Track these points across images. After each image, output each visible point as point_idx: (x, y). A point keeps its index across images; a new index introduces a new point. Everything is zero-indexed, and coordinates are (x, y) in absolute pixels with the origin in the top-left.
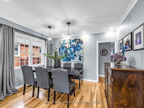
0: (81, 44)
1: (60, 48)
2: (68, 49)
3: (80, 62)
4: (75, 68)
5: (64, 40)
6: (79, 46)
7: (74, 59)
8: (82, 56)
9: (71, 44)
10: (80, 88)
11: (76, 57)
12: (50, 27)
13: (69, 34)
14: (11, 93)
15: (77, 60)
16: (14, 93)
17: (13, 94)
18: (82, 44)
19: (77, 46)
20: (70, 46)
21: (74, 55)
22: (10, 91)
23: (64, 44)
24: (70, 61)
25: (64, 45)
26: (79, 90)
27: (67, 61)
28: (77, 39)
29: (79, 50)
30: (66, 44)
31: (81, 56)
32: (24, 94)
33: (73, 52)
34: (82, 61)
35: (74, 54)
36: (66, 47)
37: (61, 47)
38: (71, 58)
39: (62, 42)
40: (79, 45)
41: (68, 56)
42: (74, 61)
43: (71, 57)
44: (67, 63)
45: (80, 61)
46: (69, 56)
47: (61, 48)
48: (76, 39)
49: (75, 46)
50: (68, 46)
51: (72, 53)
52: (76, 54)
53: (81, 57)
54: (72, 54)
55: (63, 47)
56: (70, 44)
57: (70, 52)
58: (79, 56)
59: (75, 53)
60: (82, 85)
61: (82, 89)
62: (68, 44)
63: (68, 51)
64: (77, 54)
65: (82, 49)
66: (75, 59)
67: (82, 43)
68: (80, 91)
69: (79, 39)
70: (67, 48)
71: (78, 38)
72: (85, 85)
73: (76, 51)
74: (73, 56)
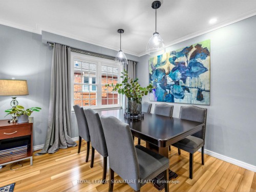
0: (203, 58)
1: (151, 73)
2: (168, 74)
3: (200, 105)
4: (183, 120)
5: (159, 57)
6: (196, 64)
7: (183, 98)
8: (207, 89)
9: (176, 61)
10: (191, 177)
11: (189, 91)
12: (121, 31)
13: (156, 33)
14: (65, 146)
15: (189, 100)
16: (70, 147)
17: (68, 147)
18: (208, 58)
19: (191, 63)
20: (172, 66)
21: (182, 86)
22: (64, 143)
23: (159, 63)
24: (173, 101)
25: (159, 67)
26: (189, 181)
27: (166, 102)
28: (191, 48)
29: (196, 74)
30: (164, 63)
31: (202, 90)
32: (79, 152)
33: (181, 81)
34: (204, 103)
35: (183, 84)
36: (163, 71)
37: (152, 71)
38: (176, 94)
39: (155, 62)
40: (199, 60)
41: (168, 90)
42: (182, 101)
43: (175, 91)
44: (163, 105)
45: (199, 102)
46: (170, 89)
47: (154, 73)
48: (189, 46)
49: (186, 65)
50: (169, 68)
51: (177, 83)
52: (188, 85)
53: (203, 93)
54: (179, 85)
55: (157, 72)
56: (173, 63)
57: (174, 80)
58: (196, 89)
59: (185, 82)
60: (201, 170)
61: (199, 181)
62: (168, 62)
63: (167, 78)
64: (191, 84)
65: (206, 70)
66: (186, 97)
67: (207, 53)
68: (189, 186)
69: (198, 46)
70: (167, 71)
71: (194, 44)
72: (214, 171)
73: (188, 78)
74: (181, 89)
